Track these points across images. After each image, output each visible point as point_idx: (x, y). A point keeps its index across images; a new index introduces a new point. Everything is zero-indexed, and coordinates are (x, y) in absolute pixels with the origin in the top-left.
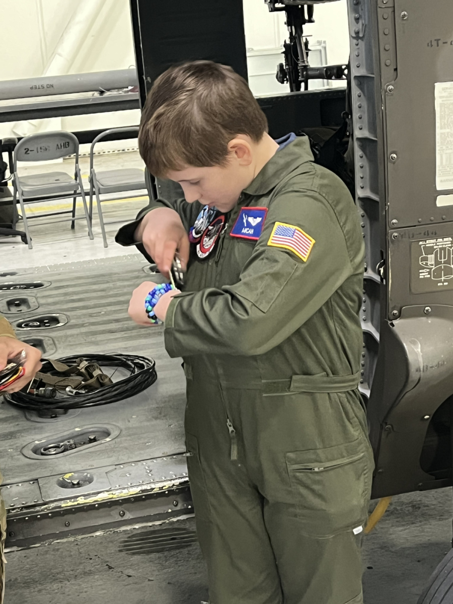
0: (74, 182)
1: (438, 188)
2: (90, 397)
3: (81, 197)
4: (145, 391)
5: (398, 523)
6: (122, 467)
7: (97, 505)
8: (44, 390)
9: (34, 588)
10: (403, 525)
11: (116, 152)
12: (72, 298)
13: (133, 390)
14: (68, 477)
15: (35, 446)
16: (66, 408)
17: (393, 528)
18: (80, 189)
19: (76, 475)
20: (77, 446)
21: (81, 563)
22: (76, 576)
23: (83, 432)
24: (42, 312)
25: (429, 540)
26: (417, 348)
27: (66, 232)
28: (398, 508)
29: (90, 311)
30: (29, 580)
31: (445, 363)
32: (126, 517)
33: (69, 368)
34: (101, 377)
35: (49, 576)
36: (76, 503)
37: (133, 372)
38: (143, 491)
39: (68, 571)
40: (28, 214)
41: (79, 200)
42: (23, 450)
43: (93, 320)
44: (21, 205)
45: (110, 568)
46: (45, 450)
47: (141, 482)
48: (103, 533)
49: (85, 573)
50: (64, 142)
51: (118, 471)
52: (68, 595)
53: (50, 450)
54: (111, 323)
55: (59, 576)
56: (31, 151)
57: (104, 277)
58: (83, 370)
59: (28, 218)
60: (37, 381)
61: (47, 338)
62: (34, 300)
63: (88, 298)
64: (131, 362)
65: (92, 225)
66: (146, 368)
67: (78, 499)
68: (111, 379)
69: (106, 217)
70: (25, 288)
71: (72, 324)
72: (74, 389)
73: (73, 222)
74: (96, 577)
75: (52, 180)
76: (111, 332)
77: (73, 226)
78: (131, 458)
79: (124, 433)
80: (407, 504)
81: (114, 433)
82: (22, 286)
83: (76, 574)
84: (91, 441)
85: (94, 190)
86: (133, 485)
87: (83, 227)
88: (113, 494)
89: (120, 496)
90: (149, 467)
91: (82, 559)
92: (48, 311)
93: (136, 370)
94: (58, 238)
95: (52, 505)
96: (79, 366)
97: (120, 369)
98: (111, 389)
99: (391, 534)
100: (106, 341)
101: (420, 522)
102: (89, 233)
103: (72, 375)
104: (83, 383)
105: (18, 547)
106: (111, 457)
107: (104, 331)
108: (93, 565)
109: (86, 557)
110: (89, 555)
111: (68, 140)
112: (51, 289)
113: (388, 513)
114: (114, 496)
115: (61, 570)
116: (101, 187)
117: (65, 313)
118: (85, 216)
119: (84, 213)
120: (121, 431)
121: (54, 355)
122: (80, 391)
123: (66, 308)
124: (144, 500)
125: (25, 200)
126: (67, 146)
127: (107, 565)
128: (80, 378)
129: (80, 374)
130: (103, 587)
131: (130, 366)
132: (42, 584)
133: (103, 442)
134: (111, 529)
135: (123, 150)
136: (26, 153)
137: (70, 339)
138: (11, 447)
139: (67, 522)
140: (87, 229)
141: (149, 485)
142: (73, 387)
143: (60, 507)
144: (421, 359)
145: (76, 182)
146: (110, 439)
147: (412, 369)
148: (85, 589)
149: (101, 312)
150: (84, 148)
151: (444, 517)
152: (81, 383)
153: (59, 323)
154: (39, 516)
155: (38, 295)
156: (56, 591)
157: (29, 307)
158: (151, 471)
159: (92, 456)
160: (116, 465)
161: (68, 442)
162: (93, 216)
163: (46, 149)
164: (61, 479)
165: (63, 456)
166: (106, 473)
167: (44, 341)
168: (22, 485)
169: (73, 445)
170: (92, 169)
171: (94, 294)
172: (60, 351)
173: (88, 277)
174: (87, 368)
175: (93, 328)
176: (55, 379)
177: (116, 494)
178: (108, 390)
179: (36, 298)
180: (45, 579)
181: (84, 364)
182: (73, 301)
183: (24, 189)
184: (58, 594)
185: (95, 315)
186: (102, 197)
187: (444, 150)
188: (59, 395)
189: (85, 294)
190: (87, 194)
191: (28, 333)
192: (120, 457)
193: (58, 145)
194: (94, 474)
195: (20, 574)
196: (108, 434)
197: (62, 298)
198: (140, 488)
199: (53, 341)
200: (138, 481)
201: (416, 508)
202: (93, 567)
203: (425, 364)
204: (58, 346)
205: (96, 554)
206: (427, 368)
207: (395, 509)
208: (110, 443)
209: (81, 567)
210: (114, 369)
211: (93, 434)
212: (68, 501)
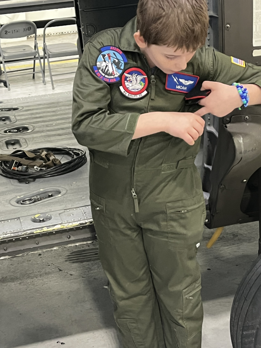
0: (34, 51)
1: (254, 46)
2: (48, 171)
3: (38, 60)
4: (80, 168)
5: (225, 244)
6: (68, 210)
7: (54, 232)
8: (22, 168)
9: (17, 282)
10: (228, 246)
11: (58, 34)
12: (36, 116)
13: (73, 167)
14: (37, 217)
15: (17, 199)
16: (35, 178)
17: (222, 247)
18: (37, 55)
19: (42, 215)
20: (42, 199)
21: (43, 268)
22: (41, 275)
23: (45, 192)
24: (18, 124)
25: (243, 254)
26: (240, 140)
27: (29, 81)
28: (225, 236)
29: (47, 123)
30: (14, 278)
31: (257, 149)
32: (71, 239)
33: (35, 155)
34: (55, 160)
35: (25, 275)
36: (42, 231)
37: (73, 157)
38: (81, 224)
39: (36, 272)
40: (7, 70)
41: (37, 61)
42: (10, 201)
43: (48, 128)
44: (3, 64)
45: (60, 270)
46: (23, 201)
47: (80, 219)
48: (58, 248)
49: (46, 273)
50: (28, 27)
51: (66, 213)
52: (37, 286)
53: (26, 201)
54: (60, 130)
55: (31, 275)
56: (8, 32)
57: (54, 104)
58: (44, 157)
59: (7, 72)
60: (17, 162)
61: (22, 139)
62: (13, 117)
63: (45, 116)
64: (72, 152)
65: (45, 77)
66: (80, 155)
67: (43, 229)
68: (61, 161)
69: (53, 72)
70: (8, 111)
71: (36, 131)
72: (39, 167)
73: (34, 74)
74: (53, 275)
75: (21, 50)
76: (59, 135)
77: (34, 77)
78: (73, 206)
79: (68, 192)
80: (230, 234)
81: (63, 192)
82: (6, 110)
83: (41, 274)
84: (50, 196)
85: (46, 55)
86: (75, 221)
87: (39, 77)
88: (63, 226)
89: (67, 227)
90: (84, 211)
91: (44, 265)
92: (22, 124)
93: (75, 156)
94: (25, 84)
95: (29, 232)
96: (41, 154)
97: (65, 156)
98: (60, 167)
99: (221, 251)
100: (57, 140)
101: (238, 243)
102: (43, 81)
103: (37, 159)
104: (44, 164)
105: (9, 256)
106: (62, 205)
107: (55, 134)
108: (50, 269)
109: (47, 264)
110: (48, 263)
111: (30, 26)
112: (23, 111)
113: (219, 239)
114: (64, 227)
115: (32, 271)
116: (50, 53)
117: (32, 124)
118: (41, 71)
119: (40, 70)
120: (67, 191)
121: (27, 148)
122: (42, 169)
123: (32, 121)
124: (81, 229)
125: (5, 62)
126: (30, 29)
127: (59, 269)
128: (42, 161)
129: (42, 159)
130: (56, 281)
131: (71, 154)
132: (22, 280)
133: (57, 197)
134: (63, 246)
135: (62, 33)
136: (5, 34)
137: (35, 139)
138: (3, 200)
139: (37, 242)
140: (42, 79)
141: (84, 221)
142: (38, 166)
143: (33, 233)
144: (242, 147)
145: (35, 51)
146: (61, 195)
147: (238, 153)
148: (46, 283)
149: (53, 124)
150: (40, 31)
151: (251, 241)
152: (43, 164)
153: (28, 130)
154: (21, 239)
155: (16, 114)
156: (30, 283)
157: (11, 121)
158: (85, 213)
159: (51, 205)
160: (64, 210)
161: (37, 197)
162: (45, 71)
163: (18, 31)
164: (33, 217)
165: (34, 205)
166: (59, 214)
167: (20, 141)
168: (11, 221)
169: (40, 199)
170: (45, 43)
171: (49, 114)
172: (29, 146)
173: (45, 104)
174: (46, 155)
175: (49, 133)
176: (27, 162)
177: (65, 226)
178: (59, 168)
179: (15, 116)
180: (23, 277)
181: (45, 153)
182: (37, 118)
183: (5, 55)
184: (31, 285)
185: (50, 125)
186: (50, 60)
187: (258, 22)
188: (30, 171)
189: (43, 114)
190: (42, 58)
191: (11, 136)
192: (67, 206)
193: (24, 29)
194: (53, 215)
195: (8, 274)
196: (59, 192)
197: (30, 116)
198: (79, 223)
199: (26, 141)
200: (78, 218)
201: (235, 236)
202: (50, 270)
203: (245, 149)
204: (28, 143)
205: (52, 263)
206: (246, 152)
207: (223, 236)
208: (60, 197)
209: (44, 270)
210: (62, 156)
211: (51, 192)
212: (38, 230)
